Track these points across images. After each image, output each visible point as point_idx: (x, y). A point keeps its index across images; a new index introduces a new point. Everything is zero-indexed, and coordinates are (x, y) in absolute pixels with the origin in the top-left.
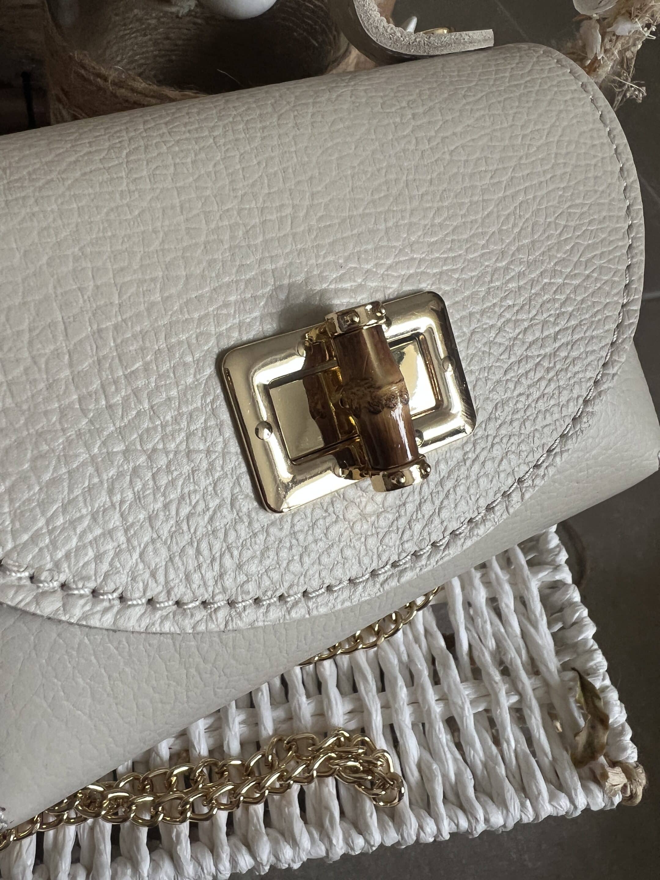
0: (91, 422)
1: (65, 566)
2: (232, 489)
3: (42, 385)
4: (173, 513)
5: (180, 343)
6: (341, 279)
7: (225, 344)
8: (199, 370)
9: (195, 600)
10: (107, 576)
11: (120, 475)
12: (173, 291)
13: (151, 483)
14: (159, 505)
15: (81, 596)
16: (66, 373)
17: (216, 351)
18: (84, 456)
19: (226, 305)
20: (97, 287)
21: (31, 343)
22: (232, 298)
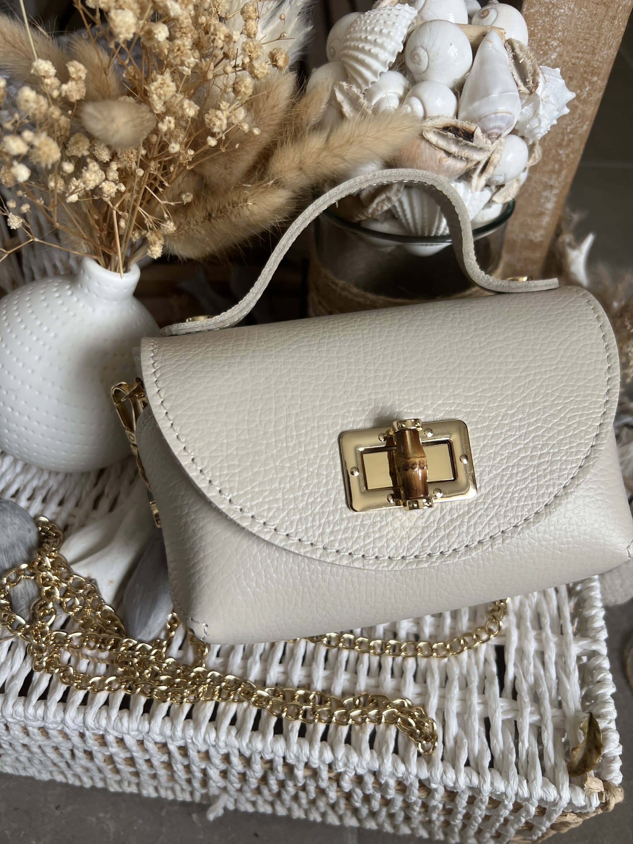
0: (278, 451)
1: (255, 509)
2: (335, 495)
3: (261, 433)
4: (306, 498)
5: (324, 425)
6: (410, 407)
7: (345, 429)
8: (330, 438)
9: (308, 541)
10: (271, 517)
11: (286, 476)
12: (325, 402)
13: (298, 484)
14: (300, 493)
15: (259, 523)
16: (272, 429)
17: (340, 431)
18: (272, 465)
19: (348, 412)
20: (292, 396)
21: (260, 415)
22: (353, 409)
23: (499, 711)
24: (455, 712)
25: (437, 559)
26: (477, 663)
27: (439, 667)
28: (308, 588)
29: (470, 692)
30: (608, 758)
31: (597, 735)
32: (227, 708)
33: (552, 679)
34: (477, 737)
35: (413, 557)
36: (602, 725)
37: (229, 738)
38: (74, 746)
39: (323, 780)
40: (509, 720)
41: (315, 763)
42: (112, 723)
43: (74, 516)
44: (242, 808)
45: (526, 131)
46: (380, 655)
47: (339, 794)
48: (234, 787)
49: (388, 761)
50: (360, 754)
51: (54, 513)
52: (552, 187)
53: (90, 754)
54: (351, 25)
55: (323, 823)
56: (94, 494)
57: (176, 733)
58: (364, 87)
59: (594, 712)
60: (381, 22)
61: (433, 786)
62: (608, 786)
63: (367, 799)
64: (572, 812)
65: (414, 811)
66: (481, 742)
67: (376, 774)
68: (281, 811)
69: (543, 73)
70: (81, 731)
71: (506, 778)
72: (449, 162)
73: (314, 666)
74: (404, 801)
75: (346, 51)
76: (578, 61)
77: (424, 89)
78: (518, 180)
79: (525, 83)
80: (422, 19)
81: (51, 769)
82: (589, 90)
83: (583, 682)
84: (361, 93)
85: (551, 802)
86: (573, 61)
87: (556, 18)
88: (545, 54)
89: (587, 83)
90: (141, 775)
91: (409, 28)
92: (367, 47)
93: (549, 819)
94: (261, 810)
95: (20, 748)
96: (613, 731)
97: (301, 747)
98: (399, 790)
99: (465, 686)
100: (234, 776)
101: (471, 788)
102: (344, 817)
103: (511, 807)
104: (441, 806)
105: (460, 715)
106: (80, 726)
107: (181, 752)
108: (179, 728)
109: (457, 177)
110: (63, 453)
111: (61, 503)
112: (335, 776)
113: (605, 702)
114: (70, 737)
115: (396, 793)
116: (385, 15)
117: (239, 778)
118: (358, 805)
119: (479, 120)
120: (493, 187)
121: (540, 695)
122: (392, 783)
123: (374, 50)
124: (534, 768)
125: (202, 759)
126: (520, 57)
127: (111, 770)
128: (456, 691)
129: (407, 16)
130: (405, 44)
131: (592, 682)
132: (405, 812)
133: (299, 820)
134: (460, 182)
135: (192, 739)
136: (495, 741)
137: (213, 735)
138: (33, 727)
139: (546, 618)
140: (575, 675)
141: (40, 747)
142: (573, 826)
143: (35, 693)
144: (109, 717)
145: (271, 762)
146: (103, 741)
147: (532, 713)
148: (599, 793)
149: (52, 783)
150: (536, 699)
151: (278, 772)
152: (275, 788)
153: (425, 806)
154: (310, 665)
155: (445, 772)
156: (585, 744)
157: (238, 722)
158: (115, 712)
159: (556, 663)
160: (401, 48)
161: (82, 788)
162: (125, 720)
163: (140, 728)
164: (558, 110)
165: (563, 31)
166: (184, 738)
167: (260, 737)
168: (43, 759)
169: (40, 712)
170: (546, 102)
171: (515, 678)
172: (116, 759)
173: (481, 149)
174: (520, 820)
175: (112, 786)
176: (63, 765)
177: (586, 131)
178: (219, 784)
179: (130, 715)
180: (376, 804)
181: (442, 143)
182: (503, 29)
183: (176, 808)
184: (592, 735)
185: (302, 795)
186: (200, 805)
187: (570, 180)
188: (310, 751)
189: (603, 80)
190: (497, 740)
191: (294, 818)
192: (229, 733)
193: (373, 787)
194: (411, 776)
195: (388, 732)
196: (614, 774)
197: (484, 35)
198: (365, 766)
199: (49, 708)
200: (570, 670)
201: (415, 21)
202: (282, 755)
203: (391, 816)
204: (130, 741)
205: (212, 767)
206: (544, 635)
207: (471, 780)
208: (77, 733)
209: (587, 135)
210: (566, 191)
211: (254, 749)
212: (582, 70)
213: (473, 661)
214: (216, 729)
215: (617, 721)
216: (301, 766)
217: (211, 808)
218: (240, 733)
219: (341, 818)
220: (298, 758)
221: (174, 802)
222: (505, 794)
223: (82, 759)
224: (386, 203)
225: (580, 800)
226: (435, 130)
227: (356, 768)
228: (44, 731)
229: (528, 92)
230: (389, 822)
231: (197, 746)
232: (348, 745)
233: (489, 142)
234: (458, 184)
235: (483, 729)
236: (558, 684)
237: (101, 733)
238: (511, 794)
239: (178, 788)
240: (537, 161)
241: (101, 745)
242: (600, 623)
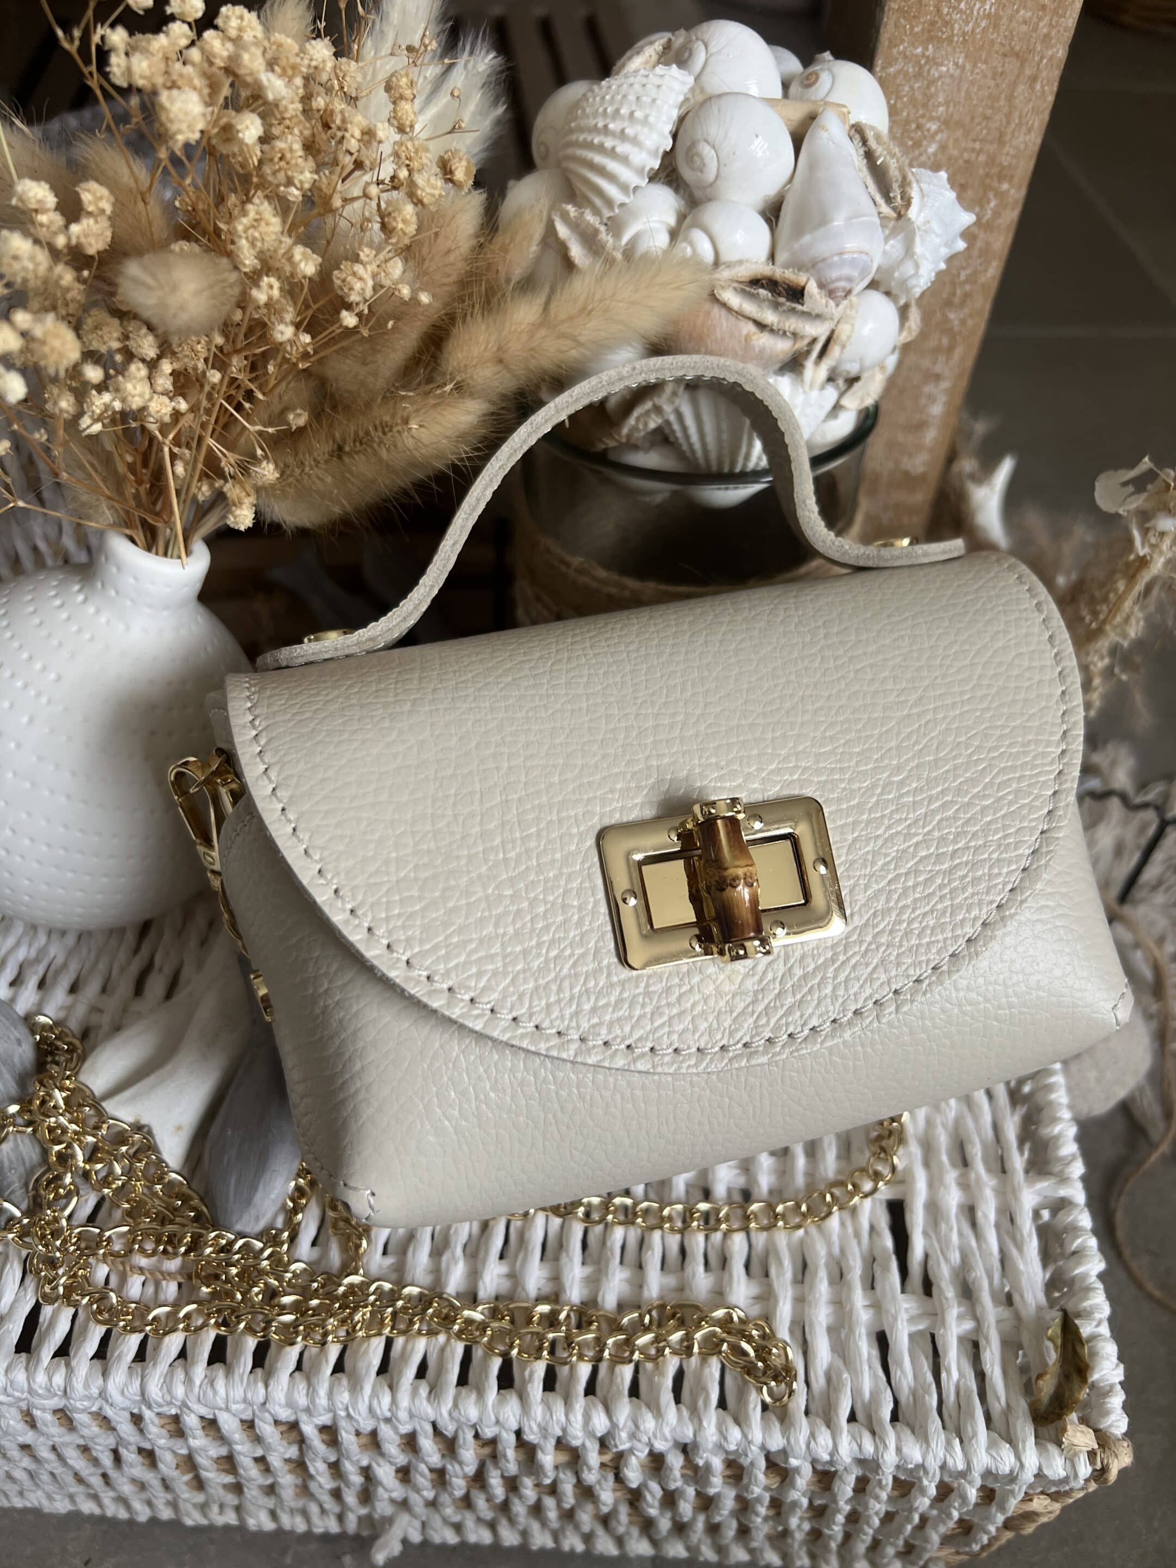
0: (490, 868)
1: (453, 975)
2: (597, 942)
3: (458, 837)
4: (544, 951)
5: (569, 817)
6: (721, 778)
7: (607, 822)
8: (582, 840)
9: (552, 1027)
10: (484, 989)
11: (506, 913)
12: (569, 776)
13: (529, 925)
14: (534, 943)
15: (462, 1000)
16: (478, 829)
17: (598, 827)
18: (480, 894)
19: (612, 791)
20: (510, 768)
21: (454, 804)
22: (619, 786)
23: (903, 1317)
24: (824, 1325)
25: (783, 1046)
26: (857, 1235)
27: (789, 1245)
28: (554, 1116)
29: (850, 1288)
30: (1099, 1388)
31: (1078, 1348)
32: (409, 1347)
33: (991, 1254)
34: (866, 1367)
35: (740, 1045)
36: (1086, 1329)
37: (417, 1402)
38: (120, 1441)
39: (590, 1469)
40: (920, 1333)
41: (575, 1438)
42: (196, 1390)
43: (101, 1011)
44: (437, 1539)
45: (893, 284)
46: (682, 1232)
47: (619, 1494)
48: (421, 1496)
49: (709, 1424)
50: (658, 1413)
51: (62, 1008)
52: (938, 377)
53: (149, 1456)
54: (577, 105)
55: (588, 1554)
56: (136, 966)
57: (317, 1401)
58: (607, 213)
59: (1070, 1307)
60: (632, 98)
61: (794, 1462)
62: (1103, 1439)
63: (670, 1499)
64: (1042, 1493)
65: (757, 1514)
66: (874, 1376)
67: (686, 1449)
68: (509, 1538)
69: (918, 181)
70: (136, 1411)
71: (923, 1437)
72: (763, 340)
73: (564, 1258)
74: (739, 1498)
75: (570, 151)
76: (973, 156)
77: (714, 215)
78: (882, 368)
79: (889, 200)
80: (702, 90)
81: (72, 1490)
82: (997, 206)
83: (1046, 1256)
84: (601, 223)
85: (1005, 1476)
86: (966, 156)
87: (933, 82)
88: (917, 144)
89: (991, 195)
90: (246, 1490)
91: (680, 108)
92: (609, 143)
93: (1002, 1509)
94: (472, 1538)
95: (15, 1453)
96: (1105, 1340)
97: (549, 1408)
98: (729, 1477)
99: (839, 1276)
100: (423, 1475)
101: (861, 1462)
102: (626, 1538)
103: (932, 1491)
104: (805, 1502)
105: (833, 1331)
106: (134, 1402)
107: (325, 1437)
108: (323, 1391)
109: (778, 366)
110: (79, 894)
111: (74, 989)
112: (611, 1460)
113: (1088, 1289)
114: (113, 1424)
115: (724, 1483)
116: (637, 86)
117: (432, 1481)
118: (653, 1512)
119: (812, 266)
120: (841, 382)
121: (973, 1283)
122: (717, 1463)
123: (622, 148)
124: (972, 1415)
125: (363, 1447)
126: (878, 154)
127: (187, 1483)
128: (823, 1288)
129: (677, 86)
130: (675, 136)
131: (1062, 1255)
132: (738, 1520)
133: (543, 1551)
134: (783, 375)
135: (347, 1409)
136: (899, 1373)
137: (386, 1399)
138: (44, 1410)
139: (973, 1144)
140: (1033, 1245)
141: (54, 1448)
142: (1044, 1520)
143: (46, 1345)
144: (189, 1380)
145: (493, 1442)
146: (176, 1427)
147: (960, 1317)
148: (1089, 1452)
149: (75, 1517)
150: (967, 1292)
151: (508, 1461)
152: (499, 1491)
153: (776, 1504)
154: (557, 1259)
155: (813, 1435)
156: (1058, 1366)
157: (431, 1372)
158: (200, 1369)
159: (998, 1226)
160: (668, 144)
161: (131, 1523)
162: (220, 1383)
163: (249, 1396)
164: (946, 245)
165: (947, 104)
166: (332, 1409)
167: (474, 1396)
168: (59, 1470)
169: (59, 1379)
170: (925, 231)
171: (927, 1256)
172: (201, 1460)
173: (818, 316)
174: (949, 1516)
175: (188, 1515)
176: (96, 1481)
177: (993, 277)
178: (395, 1495)
179: (229, 1372)
180: (686, 1508)
181: (749, 308)
182: (844, 106)
183: (313, 1547)
184: (1070, 1347)
185: (549, 1502)
186: (357, 1537)
187: (969, 363)
188: (567, 1415)
189: (1019, 188)
190: (903, 1372)
191: (534, 1548)
192: (414, 1393)
193: (683, 1476)
194: (753, 1448)
195: (707, 1371)
196: (1112, 1418)
197: (812, 118)
198: (669, 1437)
199: (76, 1372)
200: (1022, 1236)
201: (690, 96)
202: (515, 1427)
203: (713, 1529)
204: (229, 1424)
205: (381, 1461)
206: (973, 1176)
207: (860, 1447)
208: (128, 1416)
209: (994, 285)
210: (964, 383)
211: (463, 1420)
212: (981, 171)
213: (850, 1229)
214: (391, 1387)
215: (1111, 1320)
216: (550, 1445)
217: (381, 1541)
218: (435, 1391)
219: (620, 1541)
220: (544, 1431)
221: (308, 1535)
222: (922, 1467)
223: (134, 1465)
224: (653, 416)
225: (1057, 1468)
226: (736, 285)
227: (653, 1440)
228: (64, 1416)
229: (894, 215)
230: (709, 1541)
231: (357, 1422)
232: (634, 1399)
233: (832, 303)
234: (780, 378)
235: (875, 1353)
236: (1002, 1261)
237: (173, 1412)
238: (933, 1465)
239: (314, 1509)
240: (914, 334)
241: (171, 1436)
242: (1069, 1148)
